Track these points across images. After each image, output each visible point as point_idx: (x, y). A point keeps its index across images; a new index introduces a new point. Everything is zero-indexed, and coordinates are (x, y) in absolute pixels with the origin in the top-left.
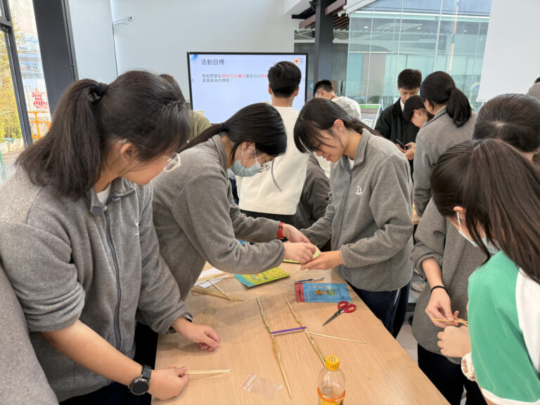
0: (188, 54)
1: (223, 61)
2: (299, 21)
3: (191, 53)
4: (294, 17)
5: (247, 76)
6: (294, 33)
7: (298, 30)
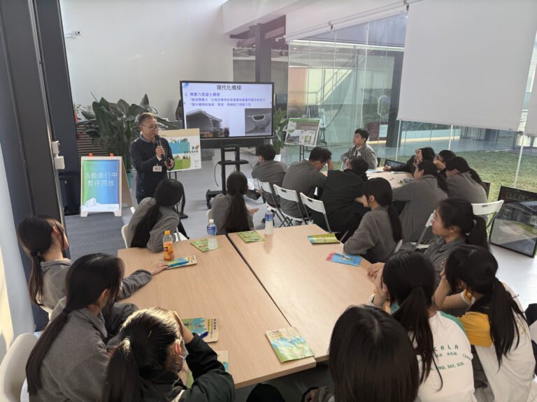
0: (181, 82)
2: (237, 40)
3: (184, 82)
4: (232, 36)
6: (232, 51)
7: (236, 48)
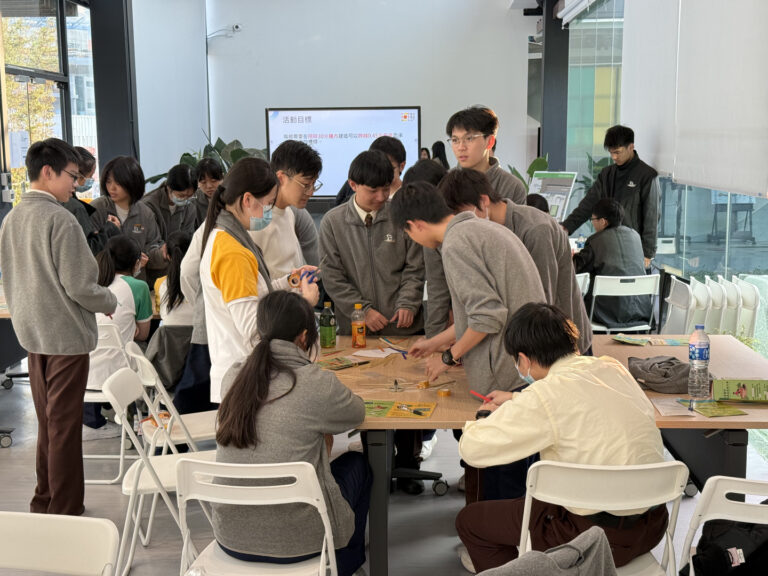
0: (267, 111)
1: (310, 118)
2: (537, 20)
3: (271, 109)
4: (528, 12)
5: (341, 136)
6: (527, 41)
7: (536, 35)
